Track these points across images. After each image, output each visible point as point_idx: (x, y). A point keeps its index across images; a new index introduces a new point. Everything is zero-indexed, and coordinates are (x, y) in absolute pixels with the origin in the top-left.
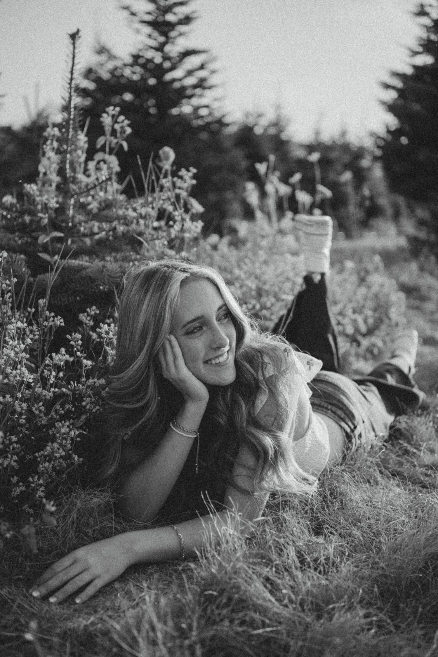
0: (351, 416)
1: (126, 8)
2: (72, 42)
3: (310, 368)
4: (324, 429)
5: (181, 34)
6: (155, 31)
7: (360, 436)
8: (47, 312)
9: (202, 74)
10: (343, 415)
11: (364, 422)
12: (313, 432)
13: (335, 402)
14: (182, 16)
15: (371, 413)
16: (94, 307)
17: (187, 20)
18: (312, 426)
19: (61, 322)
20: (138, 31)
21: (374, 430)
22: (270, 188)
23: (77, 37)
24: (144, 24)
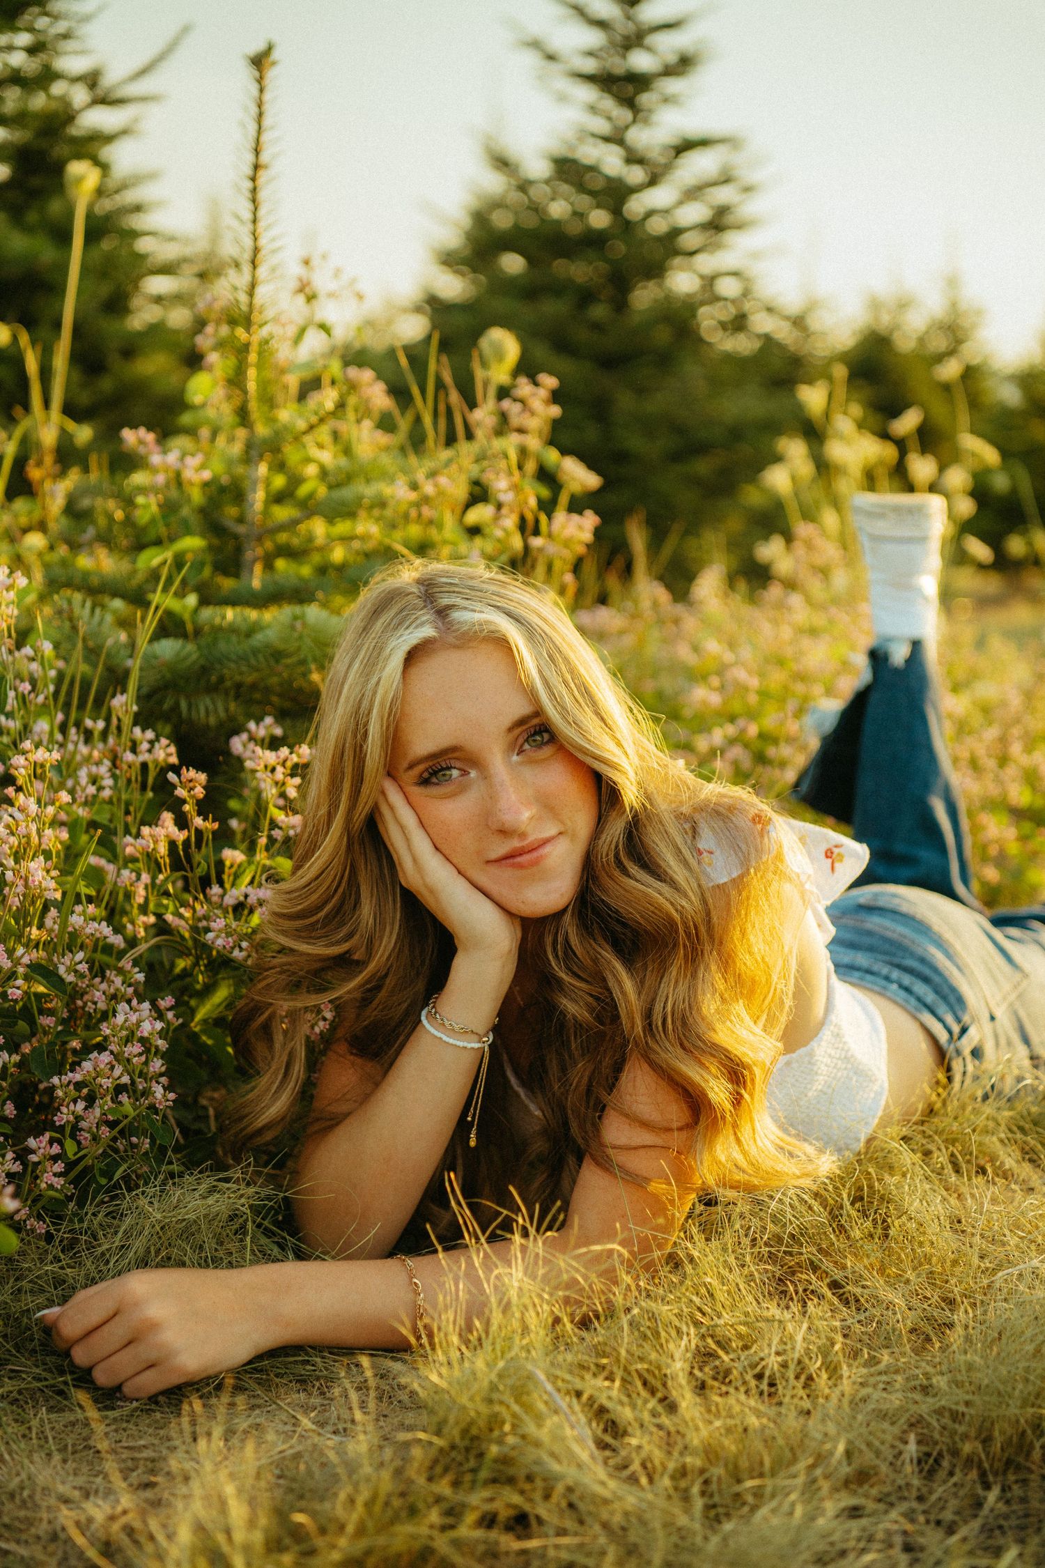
0: (954, 1000)
1: (535, 44)
2: (257, 74)
3: (833, 868)
4: (875, 1030)
5: (666, 100)
6: (606, 95)
7: (977, 1053)
8: (137, 730)
9: (723, 195)
10: (930, 997)
11: (993, 1018)
12: (837, 1035)
13: (909, 962)
14: (672, 59)
15: (1020, 996)
16: (269, 720)
17: (683, 64)
18: (833, 1017)
19: (169, 755)
20: (562, 98)
21: (1026, 1040)
22: (837, 451)
23: (266, 62)
24: (578, 79)
